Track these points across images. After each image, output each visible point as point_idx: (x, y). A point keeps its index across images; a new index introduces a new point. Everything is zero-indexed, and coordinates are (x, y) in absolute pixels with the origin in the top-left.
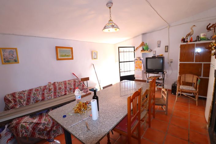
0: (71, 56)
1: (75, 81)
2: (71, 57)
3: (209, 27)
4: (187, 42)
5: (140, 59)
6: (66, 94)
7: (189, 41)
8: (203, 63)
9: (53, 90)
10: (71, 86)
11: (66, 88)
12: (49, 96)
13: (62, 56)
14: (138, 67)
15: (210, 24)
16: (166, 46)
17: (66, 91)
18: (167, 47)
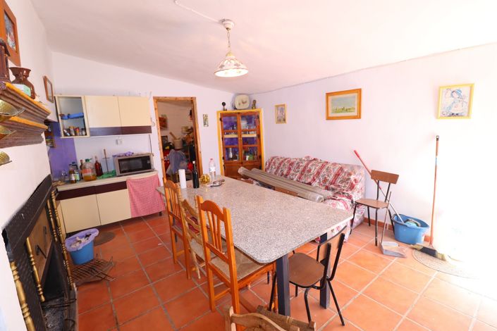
0: (356, 110)
1: (341, 169)
2: (355, 114)
6: (310, 184)
9: (301, 169)
10: (328, 176)
11: (318, 173)
12: (293, 174)
13: (336, 111)
17: (314, 180)
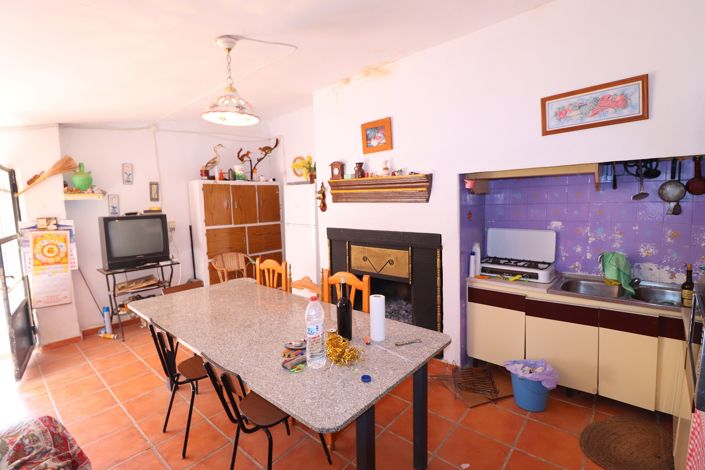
3: (241, 154)
4: (213, 178)
5: (58, 226)
7: (217, 176)
8: (247, 225)
14: (52, 260)
15: (241, 150)
16: (151, 184)
18: (155, 187)
